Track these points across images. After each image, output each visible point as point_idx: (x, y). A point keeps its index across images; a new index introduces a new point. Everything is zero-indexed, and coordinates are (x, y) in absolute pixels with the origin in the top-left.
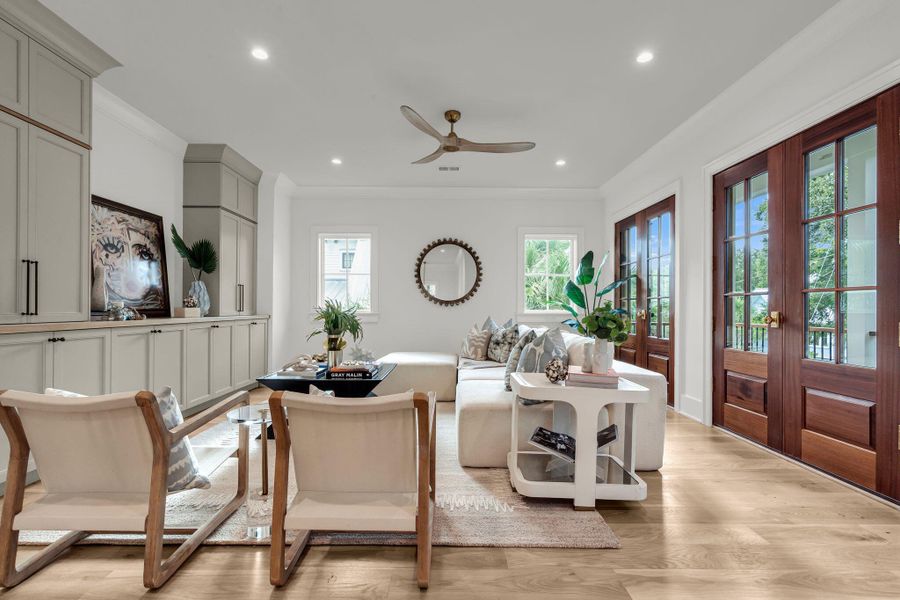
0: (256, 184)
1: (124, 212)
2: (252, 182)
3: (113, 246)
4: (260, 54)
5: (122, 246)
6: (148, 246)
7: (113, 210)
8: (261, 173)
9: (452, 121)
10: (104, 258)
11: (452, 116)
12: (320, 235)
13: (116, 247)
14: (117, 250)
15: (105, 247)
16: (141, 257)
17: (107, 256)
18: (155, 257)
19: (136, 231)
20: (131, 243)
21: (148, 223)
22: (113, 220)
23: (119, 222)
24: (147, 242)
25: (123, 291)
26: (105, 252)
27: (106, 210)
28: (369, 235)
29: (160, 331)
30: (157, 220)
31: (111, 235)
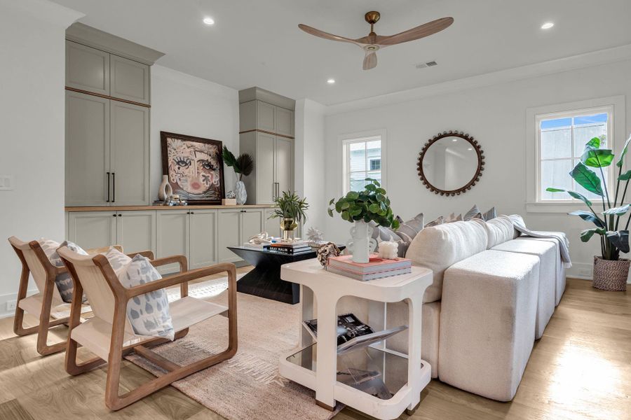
0: (293, 110)
1: (193, 141)
2: (289, 110)
3: (183, 162)
4: (209, 21)
5: (190, 162)
6: (209, 161)
7: (185, 140)
8: (294, 102)
9: (372, 22)
10: (177, 169)
11: (371, 18)
12: (344, 141)
13: (185, 163)
14: (186, 164)
15: (178, 163)
16: (204, 167)
17: (179, 168)
18: (215, 167)
19: (201, 152)
20: (196, 160)
21: (210, 146)
22: (185, 146)
23: (188, 147)
24: (209, 158)
25: (189, 189)
26: (177, 166)
27: (180, 141)
28: (380, 137)
29: (192, 213)
30: (218, 144)
31: (182, 156)
